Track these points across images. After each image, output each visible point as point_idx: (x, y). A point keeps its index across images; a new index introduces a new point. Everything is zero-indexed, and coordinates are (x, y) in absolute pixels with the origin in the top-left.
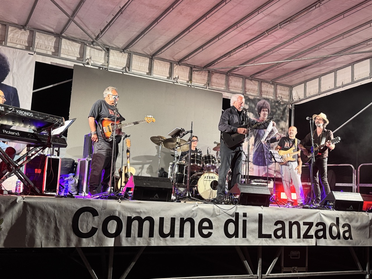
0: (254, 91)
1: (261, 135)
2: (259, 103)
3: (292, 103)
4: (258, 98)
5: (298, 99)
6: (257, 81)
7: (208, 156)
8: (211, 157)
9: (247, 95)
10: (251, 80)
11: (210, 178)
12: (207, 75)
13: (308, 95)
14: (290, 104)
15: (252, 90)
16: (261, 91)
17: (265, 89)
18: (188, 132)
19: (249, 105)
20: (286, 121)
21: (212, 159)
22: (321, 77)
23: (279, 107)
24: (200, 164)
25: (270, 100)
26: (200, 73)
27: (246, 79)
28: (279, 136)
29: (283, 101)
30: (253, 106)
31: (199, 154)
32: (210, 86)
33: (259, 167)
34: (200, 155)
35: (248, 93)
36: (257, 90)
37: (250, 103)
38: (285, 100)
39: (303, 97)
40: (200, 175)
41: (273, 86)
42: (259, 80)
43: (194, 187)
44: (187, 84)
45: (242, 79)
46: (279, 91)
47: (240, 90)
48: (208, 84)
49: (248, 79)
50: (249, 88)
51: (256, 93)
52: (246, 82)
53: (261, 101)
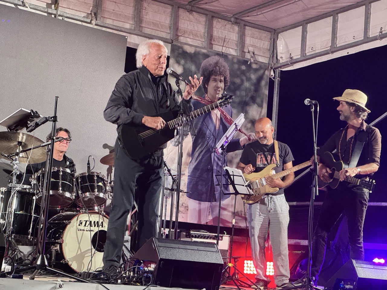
0: (196, 35)
1: (207, 134)
2: (205, 63)
3: (276, 66)
4: (204, 51)
5: (289, 59)
6: (203, 15)
7: (89, 175)
8: (96, 178)
9: (179, 45)
10: (191, 11)
11: (91, 226)
13: (308, 52)
14: (272, 68)
15: (191, 32)
16: (210, 38)
17: (220, 33)
18: (46, 120)
19: (183, 66)
20: (261, 106)
21: (98, 183)
22: (337, 14)
23: (248, 74)
24: (71, 192)
25: (230, 57)
27: (179, 7)
28: (246, 137)
29: (256, 62)
30: (193, 68)
31: (68, 171)
32: (98, 18)
33: (200, 204)
34: (72, 172)
35: (182, 39)
36: (202, 34)
37: (186, 62)
38: (261, 59)
39: (299, 57)
40: (70, 218)
41: (236, 28)
42: (207, 13)
43: (54, 244)
44: (46, 10)
45: (170, 7)
46: (248, 41)
47: (166, 31)
48: (96, 13)
49: (183, 8)
50: (186, 29)
51: (201, 40)
52: (180, 14)
53: (210, 58)
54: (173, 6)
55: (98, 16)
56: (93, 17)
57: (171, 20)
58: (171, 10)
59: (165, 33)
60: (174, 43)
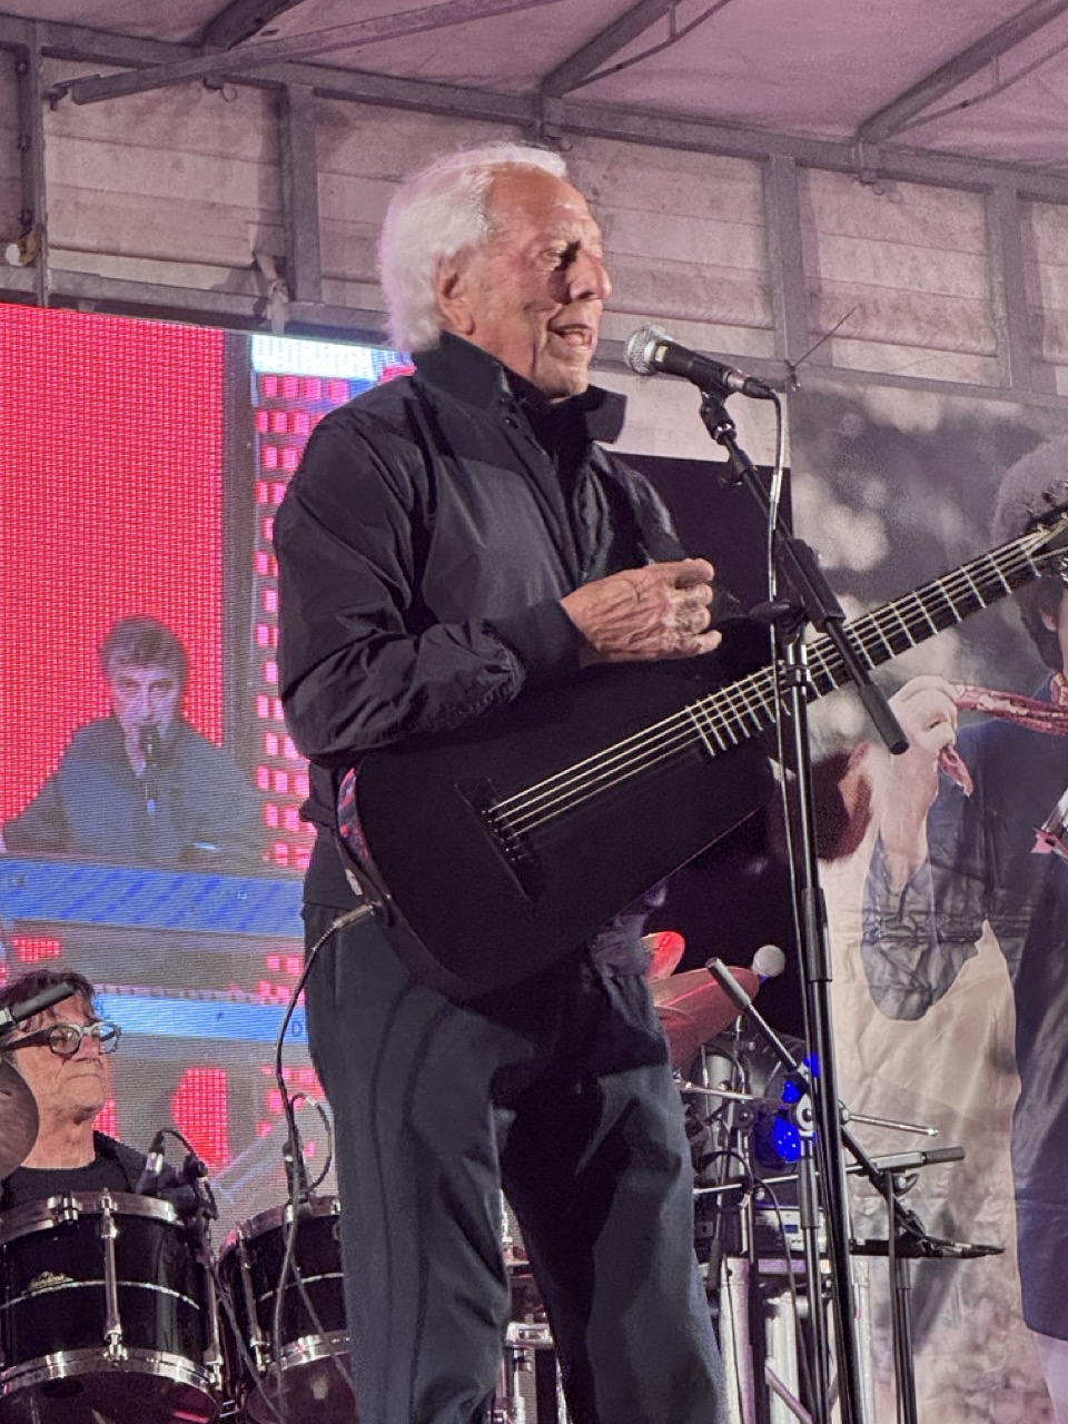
0: (937, 321)
4: (1003, 409)
9: (839, 387)
10: (882, 177)
12: (253, 145)
15: (902, 308)
26: (158, 122)
27: (800, 164)
31: (162, 1210)
32: (302, 288)
34: (185, 1214)
35: (850, 354)
36: (975, 307)
37: (895, 493)
45: (746, 169)
47: (742, 316)
48: (284, 259)
49: (833, 168)
50: (867, 292)
51: (972, 344)
52: (815, 204)
53: (1045, 446)
54: (767, 158)
55: (299, 273)
56: (271, 281)
57: (767, 245)
58: (758, 187)
59: (743, 330)
60: (807, 381)
